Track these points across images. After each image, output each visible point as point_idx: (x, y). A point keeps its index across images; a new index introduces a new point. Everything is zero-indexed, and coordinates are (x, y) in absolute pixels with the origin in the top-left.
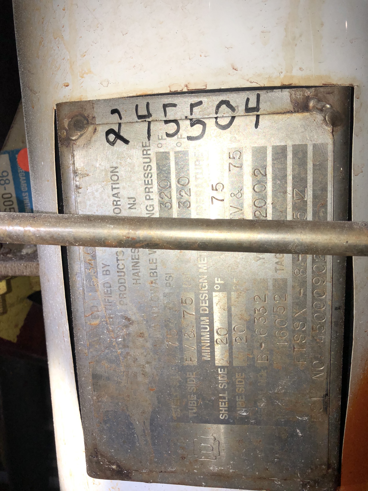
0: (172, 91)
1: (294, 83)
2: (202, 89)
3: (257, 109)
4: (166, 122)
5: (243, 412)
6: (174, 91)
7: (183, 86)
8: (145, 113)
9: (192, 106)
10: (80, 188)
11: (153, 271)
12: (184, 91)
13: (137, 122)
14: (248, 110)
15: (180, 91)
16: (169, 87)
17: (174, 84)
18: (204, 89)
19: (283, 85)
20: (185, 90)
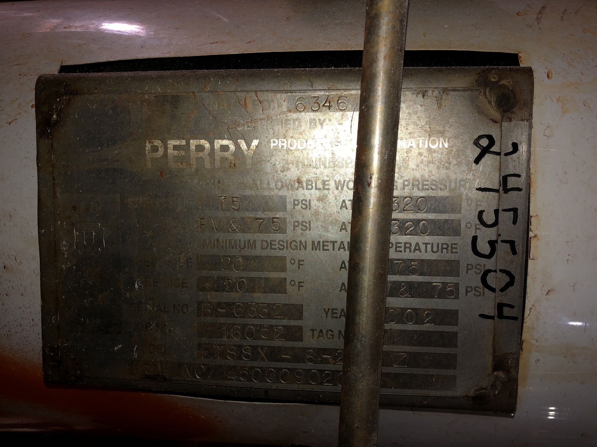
0: (532, 218)
1: (523, 353)
2: (530, 255)
3: (501, 315)
4: (496, 212)
5: (139, 284)
6: (531, 221)
7: (535, 233)
8: (510, 186)
9: (512, 243)
10: (423, 96)
11: (314, 185)
12: (530, 233)
13: (500, 175)
14: (500, 306)
15: (531, 228)
16: (537, 215)
17: (539, 221)
18: (530, 256)
19: (522, 342)
20: (531, 234)
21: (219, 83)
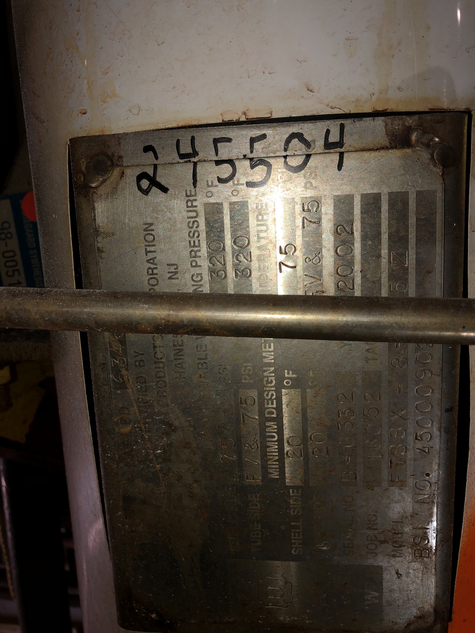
0: (225, 120)
1: (390, 108)
2: (266, 118)
3: (340, 144)
4: (218, 163)
5: (323, 545)
6: (228, 121)
7: (240, 114)
8: (189, 150)
9: (253, 141)
10: (102, 252)
11: (202, 361)
12: (241, 120)
13: (178, 163)
14: (328, 146)
15: (236, 120)
16: (221, 115)
17: (227, 111)
18: (268, 117)
19: (375, 111)
20: (243, 119)
21: (109, 455)
